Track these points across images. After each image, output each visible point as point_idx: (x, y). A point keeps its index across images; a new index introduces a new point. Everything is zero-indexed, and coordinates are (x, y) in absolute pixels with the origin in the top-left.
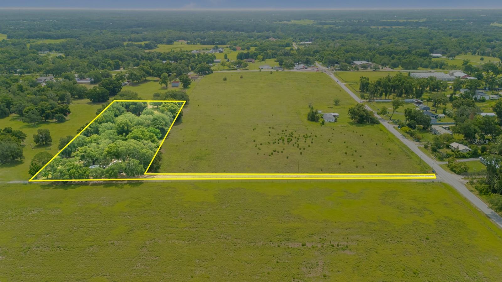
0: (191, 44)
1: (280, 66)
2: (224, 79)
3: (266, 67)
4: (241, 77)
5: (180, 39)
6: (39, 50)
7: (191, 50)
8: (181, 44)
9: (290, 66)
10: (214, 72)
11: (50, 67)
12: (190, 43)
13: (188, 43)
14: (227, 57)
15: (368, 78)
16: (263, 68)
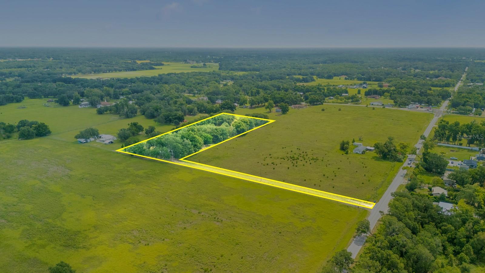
0: (349, 80)
1: (394, 104)
2: (322, 110)
3: (377, 104)
4: (340, 110)
5: (343, 75)
6: (225, 79)
7: (339, 84)
8: (340, 79)
9: (405, 104)
10: (324, 104)
11: (210, 91)
12: (348, 78)
13: (346, 79)
14: (360, 92)
15: (448, 122)
16: (374, 104)
